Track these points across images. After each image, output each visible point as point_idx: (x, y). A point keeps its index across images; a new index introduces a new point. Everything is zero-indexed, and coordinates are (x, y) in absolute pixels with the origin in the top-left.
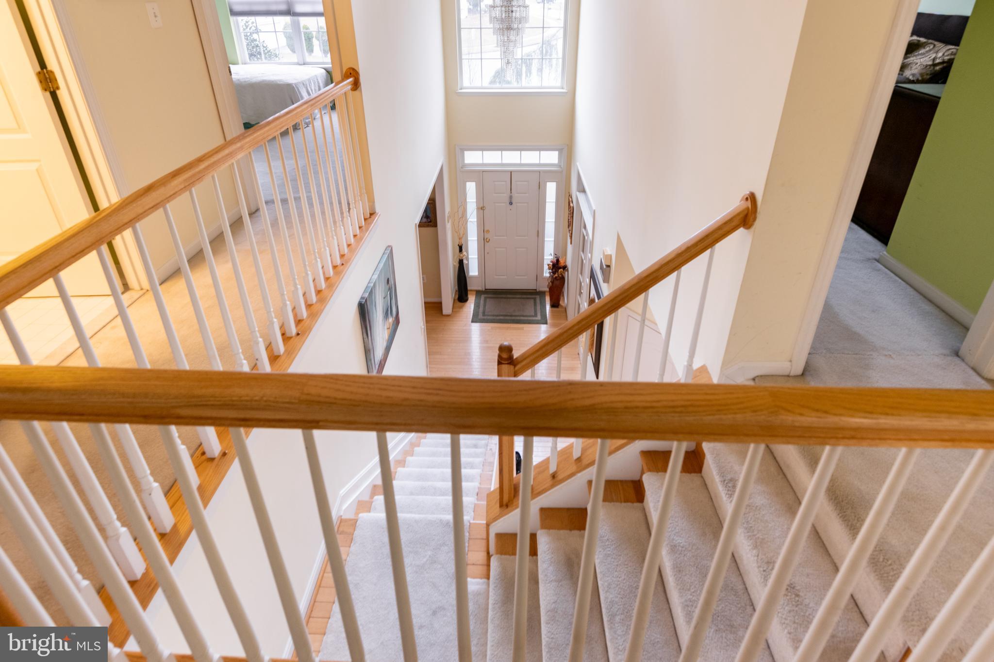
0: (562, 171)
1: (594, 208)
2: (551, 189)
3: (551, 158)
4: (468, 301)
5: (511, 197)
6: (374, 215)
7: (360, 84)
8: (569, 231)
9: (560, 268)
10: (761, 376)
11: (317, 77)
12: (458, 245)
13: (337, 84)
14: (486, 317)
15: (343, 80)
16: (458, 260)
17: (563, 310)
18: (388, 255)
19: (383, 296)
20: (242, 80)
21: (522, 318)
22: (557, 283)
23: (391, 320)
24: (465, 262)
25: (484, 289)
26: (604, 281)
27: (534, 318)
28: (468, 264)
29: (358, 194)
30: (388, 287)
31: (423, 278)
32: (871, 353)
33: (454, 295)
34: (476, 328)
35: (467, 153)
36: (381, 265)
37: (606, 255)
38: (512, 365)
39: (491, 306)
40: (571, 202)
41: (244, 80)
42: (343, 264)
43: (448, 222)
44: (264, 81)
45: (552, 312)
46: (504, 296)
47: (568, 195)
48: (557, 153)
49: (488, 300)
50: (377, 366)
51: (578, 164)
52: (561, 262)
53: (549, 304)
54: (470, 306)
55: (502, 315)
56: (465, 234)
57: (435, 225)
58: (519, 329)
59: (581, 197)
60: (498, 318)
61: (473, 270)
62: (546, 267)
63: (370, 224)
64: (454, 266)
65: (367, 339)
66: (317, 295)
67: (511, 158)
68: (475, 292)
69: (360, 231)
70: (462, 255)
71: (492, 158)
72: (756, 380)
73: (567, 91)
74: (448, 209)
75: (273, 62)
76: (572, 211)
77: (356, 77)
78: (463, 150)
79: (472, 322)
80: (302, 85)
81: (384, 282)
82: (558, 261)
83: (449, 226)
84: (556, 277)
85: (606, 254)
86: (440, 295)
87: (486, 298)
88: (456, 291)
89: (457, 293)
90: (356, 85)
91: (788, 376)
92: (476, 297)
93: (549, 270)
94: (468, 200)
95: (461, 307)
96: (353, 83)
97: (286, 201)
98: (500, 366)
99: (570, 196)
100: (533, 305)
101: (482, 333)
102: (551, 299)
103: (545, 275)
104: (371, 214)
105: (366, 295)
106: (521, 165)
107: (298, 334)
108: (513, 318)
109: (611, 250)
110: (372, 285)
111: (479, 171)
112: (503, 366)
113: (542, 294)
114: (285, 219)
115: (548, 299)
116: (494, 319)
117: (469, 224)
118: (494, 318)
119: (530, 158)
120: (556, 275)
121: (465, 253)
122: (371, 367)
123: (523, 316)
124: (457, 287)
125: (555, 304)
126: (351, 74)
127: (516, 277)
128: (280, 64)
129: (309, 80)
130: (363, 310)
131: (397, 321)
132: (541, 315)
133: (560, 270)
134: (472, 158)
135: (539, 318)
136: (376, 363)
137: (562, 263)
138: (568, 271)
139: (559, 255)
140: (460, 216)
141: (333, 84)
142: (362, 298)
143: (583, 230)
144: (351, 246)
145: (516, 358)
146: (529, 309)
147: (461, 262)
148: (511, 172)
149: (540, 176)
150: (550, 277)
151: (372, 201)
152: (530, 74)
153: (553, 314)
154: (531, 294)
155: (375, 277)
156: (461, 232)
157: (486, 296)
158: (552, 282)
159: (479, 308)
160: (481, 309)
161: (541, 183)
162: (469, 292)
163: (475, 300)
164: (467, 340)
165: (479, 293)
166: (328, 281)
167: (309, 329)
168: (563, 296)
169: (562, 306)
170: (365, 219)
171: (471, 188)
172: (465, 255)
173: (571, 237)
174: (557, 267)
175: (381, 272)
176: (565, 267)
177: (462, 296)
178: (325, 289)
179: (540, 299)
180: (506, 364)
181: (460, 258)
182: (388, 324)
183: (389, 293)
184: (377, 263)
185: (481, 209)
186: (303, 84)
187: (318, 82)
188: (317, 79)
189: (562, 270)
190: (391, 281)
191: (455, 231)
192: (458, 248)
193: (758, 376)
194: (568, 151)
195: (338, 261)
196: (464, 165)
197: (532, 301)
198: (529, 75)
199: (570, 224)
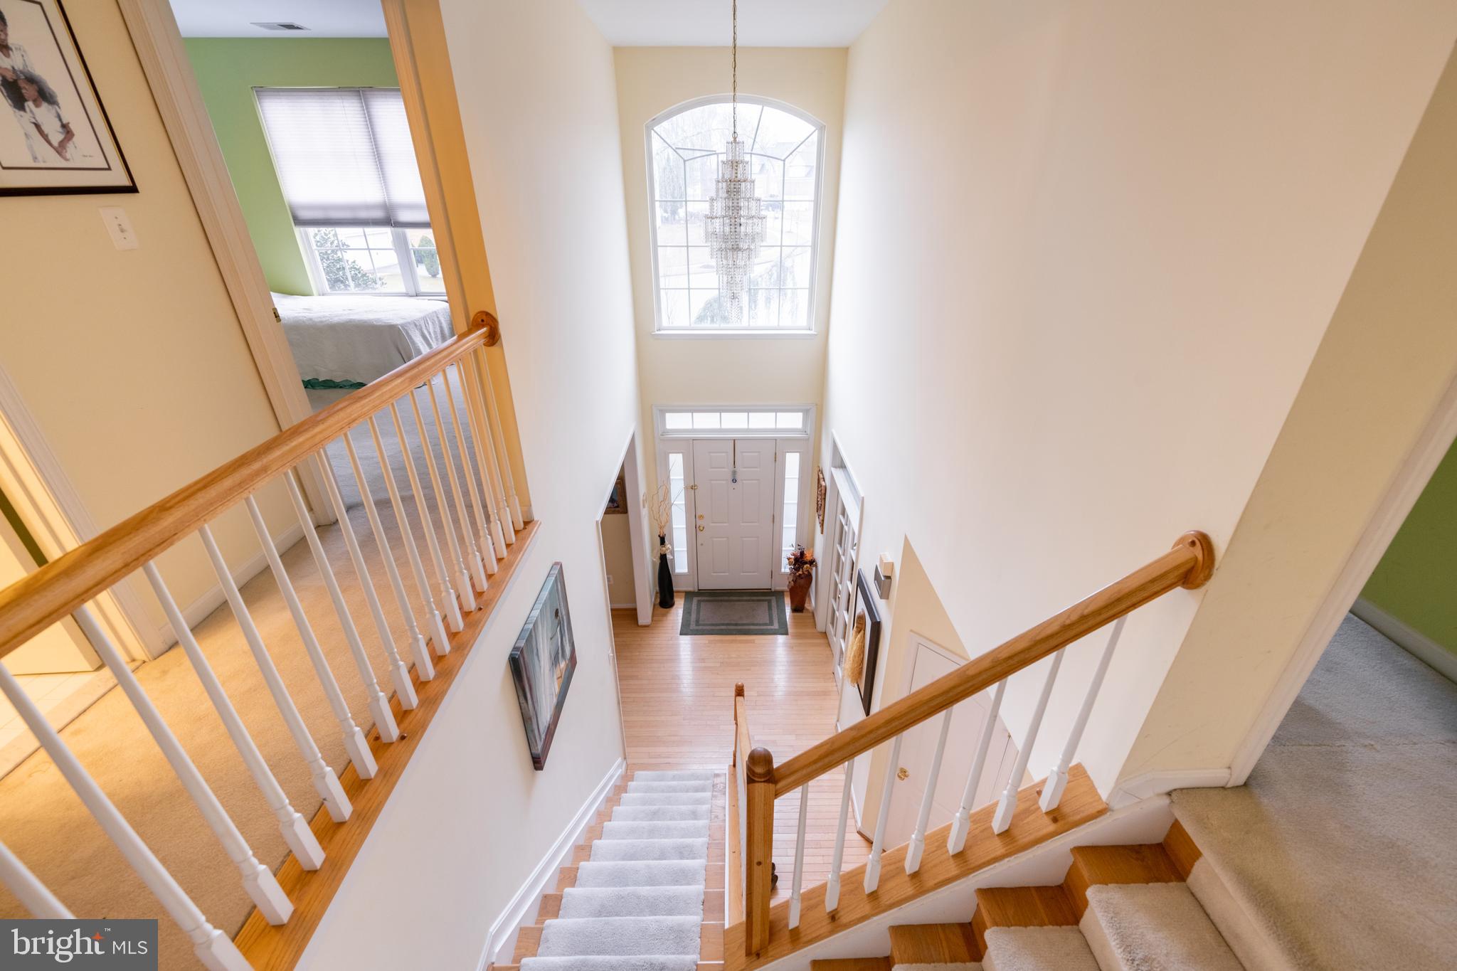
0: (808, 439)
1: (862, 494)
2: (792, 462)
3: (792, 421)
4: (675, 606)
5: (734, 473)
6: (531, 524)
7: (500, 336)
8: (819, 516)
9: (806, 563)
10: (1182, 789)
11: (437, 315)
12: (659, 536)
13: (462, 337)
14: (700, 627)
15: (470, 332)
16: (659, 555)
17: (811, 615)
18: (556, 577)
19: (550, 636)
20: (316, 320)
21: (752, 627)
22: (802, 582)
23: (563, 665)
24: (669, 557)
25: (697, 591)
26: (881, 597)
27: (769, 627)
28: (673, 560)
29: (502, 498)
30: (557, 621)
31: (608, 578)
32: (1343, 742)
33: (653, 600)
34: (686, 642)
35: (668, 416)
36: (545, 594)
37: (885, 563)
38: (772, 783)
39: (707, 612)
40: (821, 480)
41: (320, 319)
42: (480, 609)
43: (644, 507)
44: (350, 321)
45: (794, 618)
46: (726, 598)
47: (817, 469)
48: (800, 415)
49: (702, 604)
50: (543, 736)
51: (834, 431)
52: (807, 555)
53: (790, 608)
54: (678, 612)
55: (723, 624)
56: (669, 520)
57: (625, 511)
58: (747, 642)
59: (839, 475)
60: (718, 628)
61: (681, 566)
62: (785, 562)
63: (524, 539)
64: (653, 563)
65: (525, 704)
66: (435, 665)
67: (734, 422)
68: (684, 594)
69: (508, 552)
70: (664, 549)
71: (706, 422)
72: (1174, 795)
73: (815, 333)
74: (642, 489)
75: (370, 291)
76: (823, 492)
77: (493, 326)
78: (663, 412)
79: (681, 634)
80: (413, 326)
81: (549, 615)
82: (802, 554)
83: (645, 512)
84: (800, 574)
85: (885, 561)
86: (634, 599)
87: (699, 602)
88: (657, 593)
89: (659, 595)
90: (493, 338)
91: (1223, 788)
92: (685, 601)
93: (790, 565)
94: (671, 477)
95: (665, 615)
96: (487, 334)
97: (387, 503)
98: (751, 785)
99: (821, 471)
100: (767, 609)
101: (695, 648)
102: (792, 602)
103: (783, 570)
104: (526, 523)
105: (522, 644)
106: (748, 430)
107: (403, 738)
108: (739, 627)
109: (893, 556)
110: (531, 626)
111: (687, 440)
112: (757, 785)
113: (779, 594)
114: (386, 534)
115: (787, 601)
116: (713, 630)
117: (673, 508)
118: (713, 628)
119: (762, 422)
120: (800, 572)
121: (669, 546)
122: (533, 739)
123: (753, 624)
124: (658, 588)
125: (798, 608)
126: (483, 321)
127: (742, 574)
128: (380, 295)
129: (425, 319)
130: (518, 667)
131: (573, 662)
132: (779, 622)
133: (805, 566)
134: (676, 422)
135: (776, 626)
136: (541, 734)
137: (808, 557)
138: (816, 566)
139: (804, 546)
140: (661, 499)
141: (455, 338)
142: (515, 648)
143: (841, 517)
144: (493, 577)
145: (778, 769)
146: (761, 614)
147: (663, 558)
148: (734, 440)
149: (776, 447)
150: (790, 574)
151: (526, 505)
152: (755, 306)
153: (797, 623)
154: (765, 595)
155: (536, 613)
156: (663, 519)
157: (700, 598)
158: (795, 581)
159: (690, 615)
160: (694, 616)
161: (777, 454)
162: (675, 594)
163: (684, 605)
164: (674, 658)
165: (689, 595)
166: (456, 639)
167: (423, 726)
168: (809, 596)
169: (807, 610)
170: (516, 532)
171: (676, 462)
172: (669, 548)
173: (822, 525)
174: (801, 562)
175: (545, 604)
176: (812, 562)
177: (665, 596)
178: (450, 652)
179: (777, 602)
180: (761, 782)
181: (662, 553)
182: (559, 672)
183: (559, 628)
184: (538, 593)
185: (691, 488)
186: (416, 325)
187: (439, 321)
188: (438, 317)
189: (808, 566)
190: (562, 612)
191: (654, 518)
192: (658, 540)
193: (1175, 790)
194: (817, 410)
195: (471, 604)
196: (665, 432)
197: (766, 604)
198: (753, 307)
199: (820, 507)
